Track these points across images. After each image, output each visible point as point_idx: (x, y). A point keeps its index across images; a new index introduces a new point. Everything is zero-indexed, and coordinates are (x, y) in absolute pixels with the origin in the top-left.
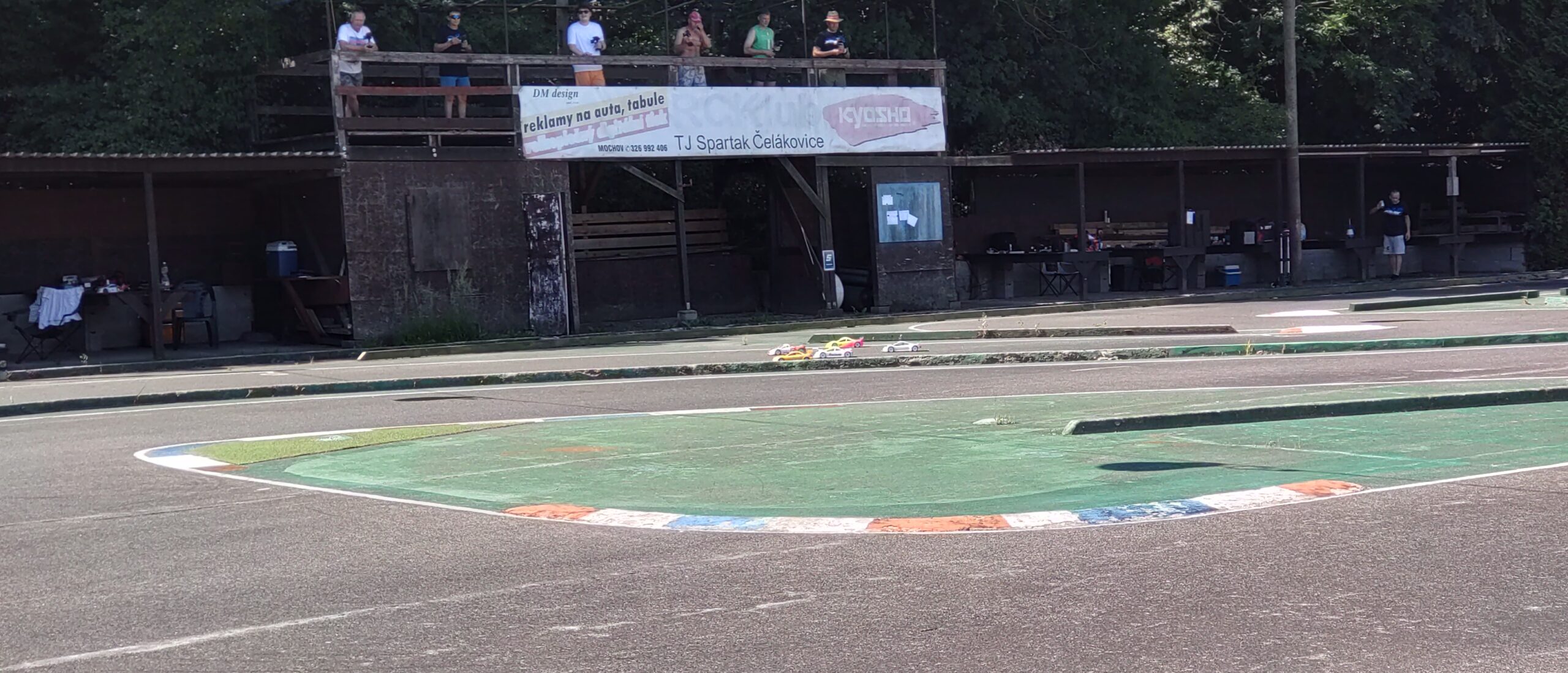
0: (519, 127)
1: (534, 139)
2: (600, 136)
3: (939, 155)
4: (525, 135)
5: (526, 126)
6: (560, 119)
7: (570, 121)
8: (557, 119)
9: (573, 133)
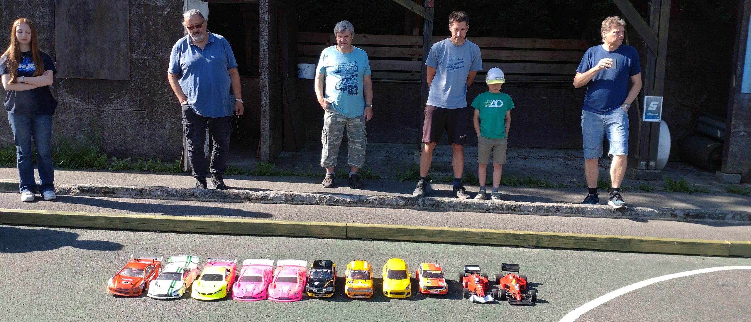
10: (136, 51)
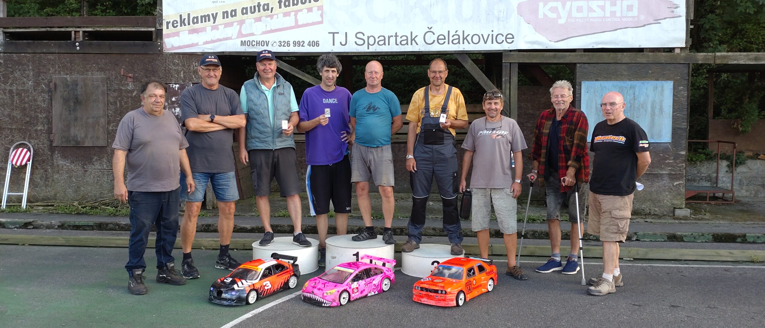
0: (161, 24)
1: (177, 34)
2: (244, 32)
3: (677, 51)
4: (165, 31)
5: (168, 23)
6: (205, 16)
7: (215, 19)
8: (202, 17)
9: (218, 29)
10: (112, 124)
